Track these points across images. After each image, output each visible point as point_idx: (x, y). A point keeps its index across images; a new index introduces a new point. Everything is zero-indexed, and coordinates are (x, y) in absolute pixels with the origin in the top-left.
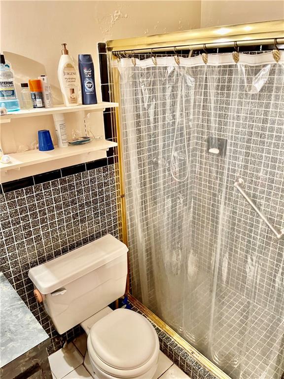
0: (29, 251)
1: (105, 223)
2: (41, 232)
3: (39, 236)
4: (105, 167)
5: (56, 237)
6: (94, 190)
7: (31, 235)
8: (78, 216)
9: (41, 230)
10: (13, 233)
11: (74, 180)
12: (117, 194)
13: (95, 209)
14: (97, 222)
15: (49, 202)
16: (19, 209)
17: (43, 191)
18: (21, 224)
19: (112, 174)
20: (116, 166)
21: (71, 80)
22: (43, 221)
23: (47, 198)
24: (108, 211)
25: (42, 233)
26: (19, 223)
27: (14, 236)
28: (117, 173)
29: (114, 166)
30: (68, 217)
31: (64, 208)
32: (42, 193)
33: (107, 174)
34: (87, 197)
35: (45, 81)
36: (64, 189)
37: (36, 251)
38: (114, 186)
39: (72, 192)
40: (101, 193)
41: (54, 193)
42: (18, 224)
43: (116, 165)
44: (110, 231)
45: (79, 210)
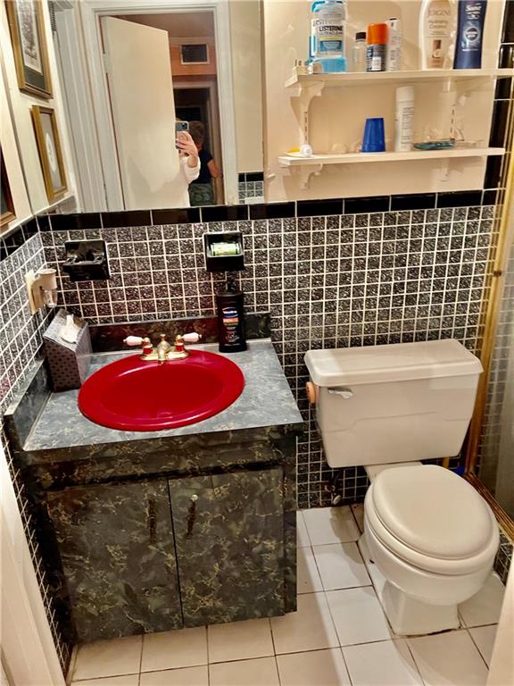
0: (314, 322)
1: (452, 318)
2: (338, 296)
3: (333, 302)
4: (476, 209)
5: (359, 314)
6: (443, 248)
7: (321, 297)
8: (403, 288)
9: (338, 293)
10: (297, 285)
11: (411, 220)
12: (489, 267)
13: (438, 284)
14: (437, 311)
15: (360, 250)
16: (313, 248)
17: (354, 228)
18: (311, 274)
19: (485, 225)
20: (497, 210)
21: (438, 24)
22: (344, 279)
23: (358, 241)
24: (463, 296)
25: (338, 299)
26: (307, 271)
27: (297, 289)
28: (498, 223)
29: (495, 209)
30: (386, 285)
31: (382, 267)
32: (351, 231)
33: (476, 223)
34: (427, 259)
35: (394, 28)
36: (390, 234)
37: (323, 326)
38: (486, 251)
39: (401, 242)
40: (456, 257)
41: (371, 235)
42: (307, 273)
43: (498, 207)
44: (458, 335)
45: (408, 278)
